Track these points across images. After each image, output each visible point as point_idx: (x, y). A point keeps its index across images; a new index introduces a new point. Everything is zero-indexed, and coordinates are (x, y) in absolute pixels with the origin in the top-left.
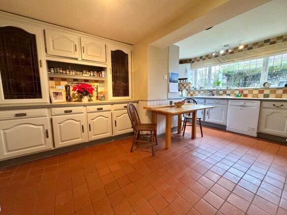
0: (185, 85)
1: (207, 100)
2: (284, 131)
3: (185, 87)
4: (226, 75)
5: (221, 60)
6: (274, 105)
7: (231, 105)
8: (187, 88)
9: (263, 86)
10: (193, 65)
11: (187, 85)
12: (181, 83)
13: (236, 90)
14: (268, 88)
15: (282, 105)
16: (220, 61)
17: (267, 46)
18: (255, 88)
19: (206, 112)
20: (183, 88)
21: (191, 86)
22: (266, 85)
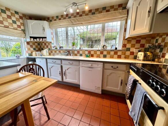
0: (47, 44)
1: (63, 61)
2: (118, 88)
3: (47, 47)
4: (82, 39)
5: (73, 21)
6: (112, 67)
7: (82, 67)
8: (49, 47)
9: (102, 48)
10: (51, 24)
11: (49, 44)
12: (43, 42)
13: (86, 50)
14: (106, 50)
15: (117, 67)
16: (73, 23)
17: (104, 13)
18: (97, 49)
19: (64, 73)
20: (46, 47)
21: (52, 46)
22: (104, 47)
